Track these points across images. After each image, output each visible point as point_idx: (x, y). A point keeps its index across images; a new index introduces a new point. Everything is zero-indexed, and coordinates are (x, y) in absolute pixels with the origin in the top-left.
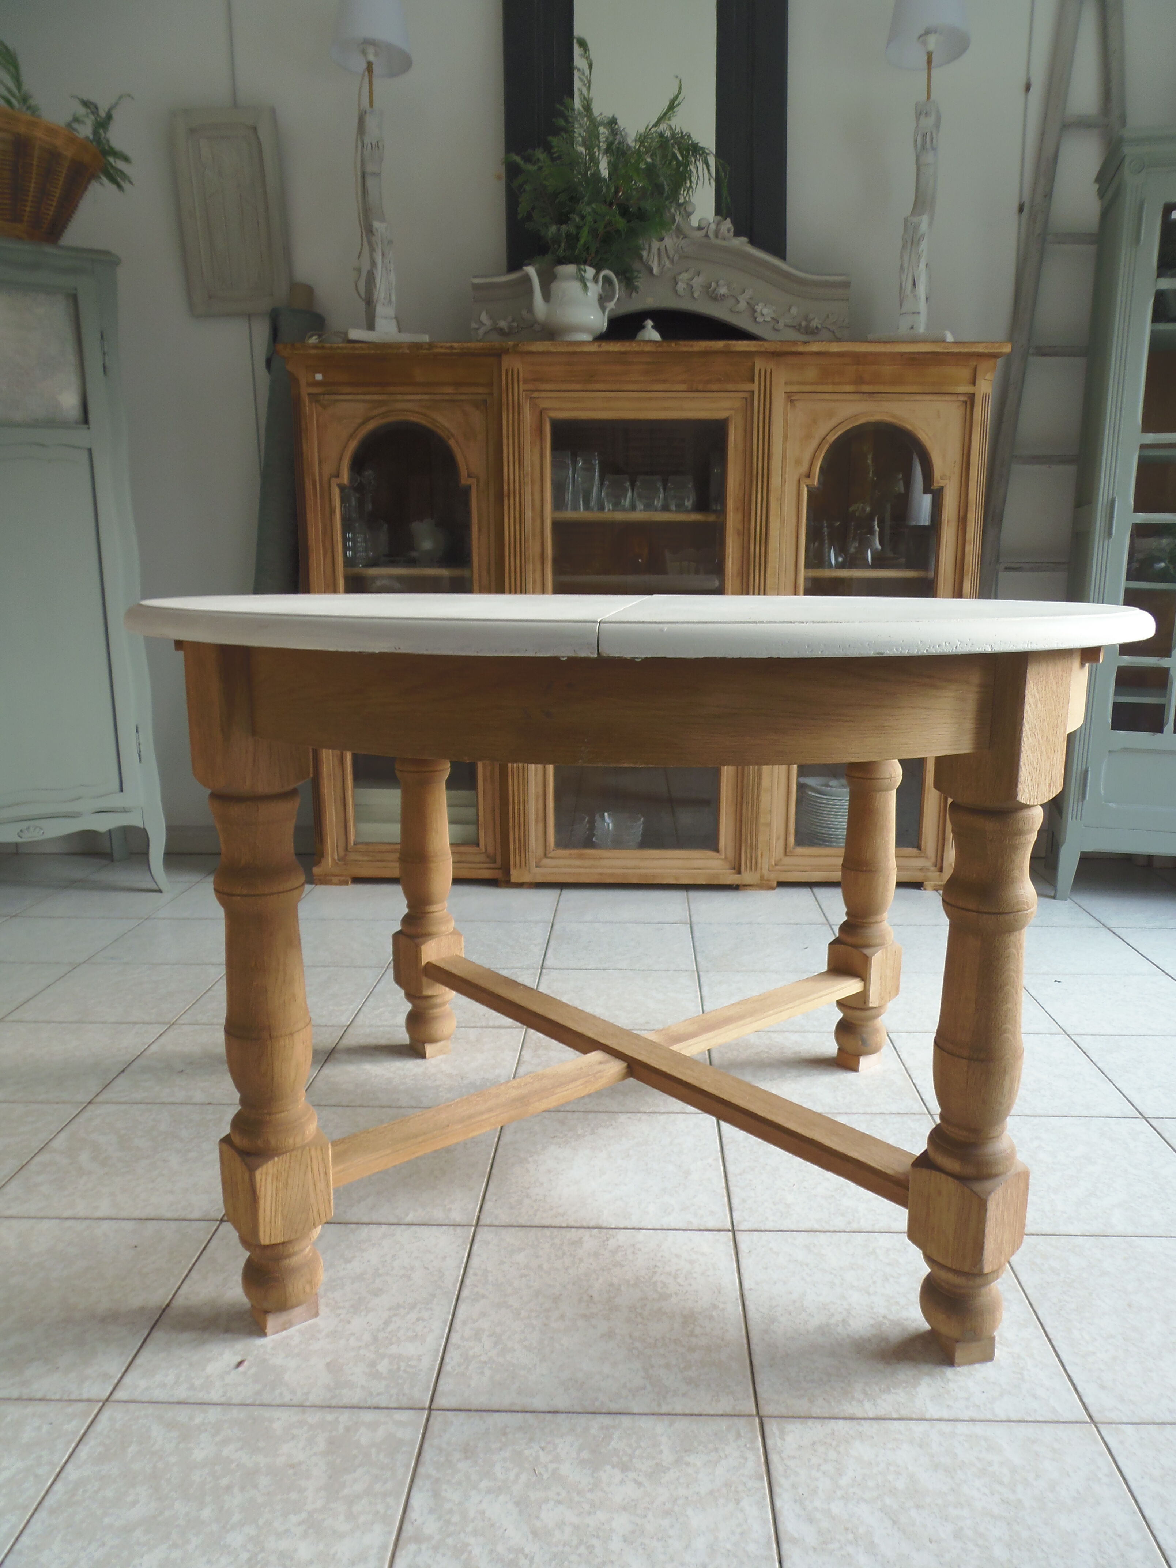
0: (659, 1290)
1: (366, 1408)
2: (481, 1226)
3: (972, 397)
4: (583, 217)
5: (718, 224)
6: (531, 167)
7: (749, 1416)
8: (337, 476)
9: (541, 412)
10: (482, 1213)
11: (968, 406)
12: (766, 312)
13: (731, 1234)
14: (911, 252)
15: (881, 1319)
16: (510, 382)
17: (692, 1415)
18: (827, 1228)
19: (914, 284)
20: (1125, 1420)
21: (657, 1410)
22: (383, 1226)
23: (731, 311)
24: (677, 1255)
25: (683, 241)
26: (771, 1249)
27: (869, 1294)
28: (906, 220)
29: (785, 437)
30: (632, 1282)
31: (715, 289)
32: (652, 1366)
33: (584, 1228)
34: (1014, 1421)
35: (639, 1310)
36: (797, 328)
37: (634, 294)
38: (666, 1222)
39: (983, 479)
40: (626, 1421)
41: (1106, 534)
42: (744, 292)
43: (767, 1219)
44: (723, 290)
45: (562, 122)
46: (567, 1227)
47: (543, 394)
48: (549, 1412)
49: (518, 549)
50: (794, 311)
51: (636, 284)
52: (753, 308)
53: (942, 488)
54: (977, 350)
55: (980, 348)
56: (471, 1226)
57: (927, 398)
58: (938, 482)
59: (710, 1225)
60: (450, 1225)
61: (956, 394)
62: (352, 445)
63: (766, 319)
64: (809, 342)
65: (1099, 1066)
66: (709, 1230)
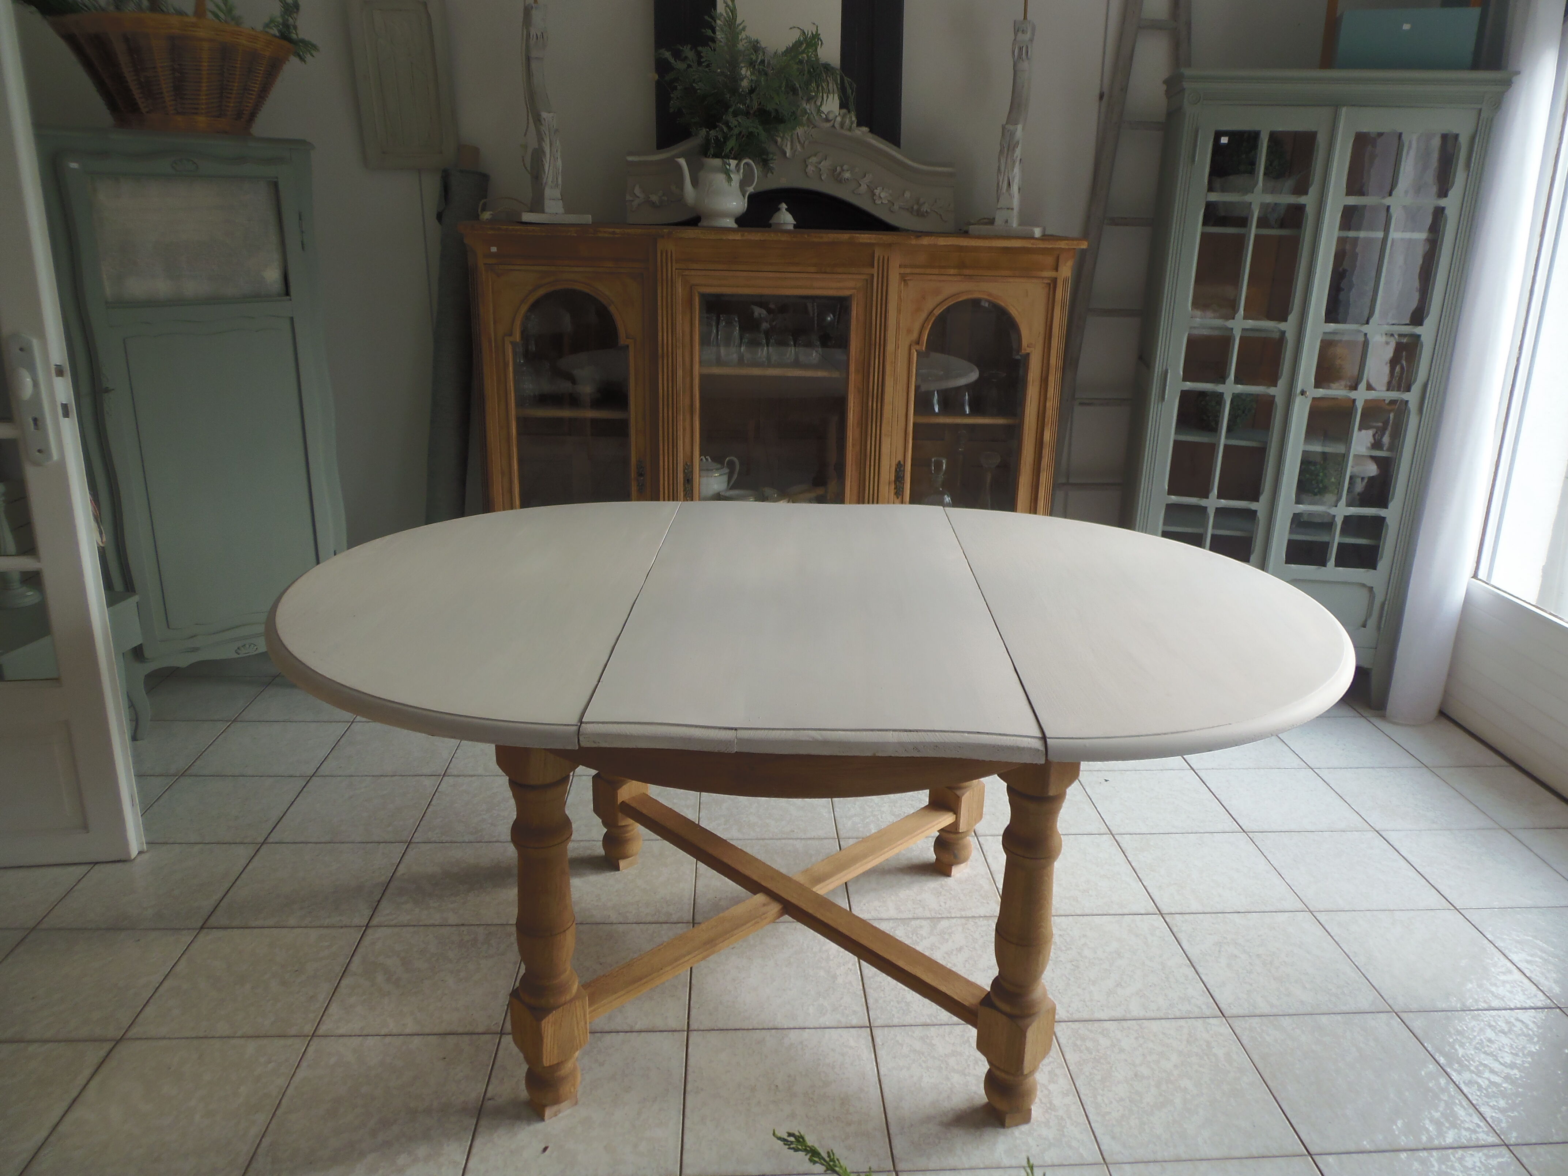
0: (823, 1078)
2: (691, 1031)
3: (1055, 281)
4: (730, 129)
5: (844, 117)
6: (680, 66)
7: (889, 1171)
8: (511, 335)
9: (691, 287)
10: (691, 1019)
11: (1053, 287)
12: (883, 195)
13: (869, 1029)
14: (1007, 158)
15: (973, 1094)
16: (664, 261)
18: (935, 1022)
19: (1010, 185)
20: (1125, 1161)
22: (621, 1034)
23: (853, 192)
24: (833, 1050)
25: (813, 130)
26: (897, 1041)
27: (965, 1075)
28: (1003, 127)
29: (899, 311)
30: (804, 1073)
31: (840, 173)
33: (765, 1029)
34: (1056, 1166)
35: (811, 1096)
36: (910, 210)
37: (769, 174)
38: (825, 1021)
39: (1063, 346)
41: (1160, 399)
42: (865, 176)
43: (893, 1015)
44: (847, 175)
45: (709, 33)
46: (753, 1029)
47: (693, 273)
49: (670, 403)
50: (907, 195)
51: (771, 165)
52: (873, 192)
53: (1028, 354)
54: (1059, 246)
55: (1063, 245)
56: (684, 1031)
57: (1017, 280)
58: (1025, 349)
59: (855, 1022)
60: (669, 1031)
61: (1043, 278)
62: (524, 308)
63: (883, 202)
64: (920, 236)
65: (1133, 865)
66: (854, 1027)
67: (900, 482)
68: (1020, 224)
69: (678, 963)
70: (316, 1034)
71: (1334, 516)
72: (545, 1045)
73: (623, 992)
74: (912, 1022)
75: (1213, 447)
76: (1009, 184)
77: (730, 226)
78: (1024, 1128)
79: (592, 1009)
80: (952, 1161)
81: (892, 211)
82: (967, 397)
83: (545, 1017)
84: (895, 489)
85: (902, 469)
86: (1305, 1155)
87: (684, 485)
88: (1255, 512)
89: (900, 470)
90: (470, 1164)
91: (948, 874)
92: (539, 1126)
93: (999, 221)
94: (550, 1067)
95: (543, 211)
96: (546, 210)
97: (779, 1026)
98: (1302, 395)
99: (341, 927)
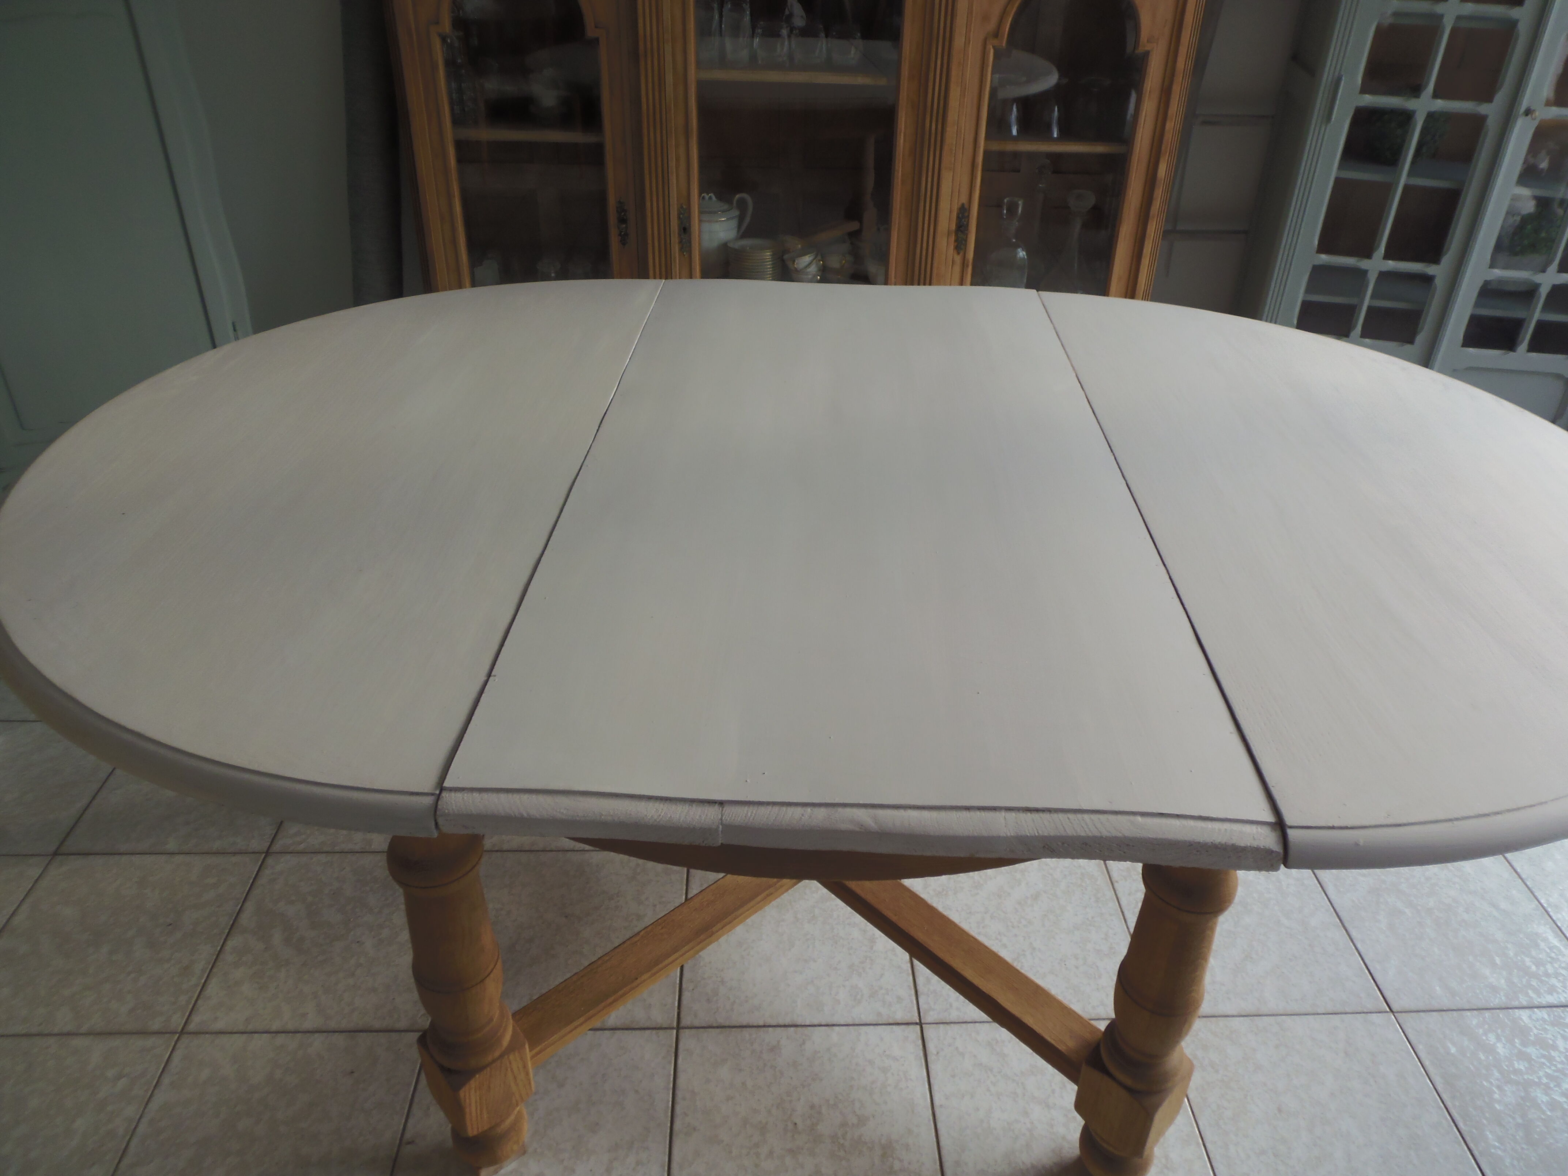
0: (857, 1111)
2: (682, 1028)
8: (437, 22)
10: (682, 1009)
13: (918, 1027)
24: (871, 1063)
26: (957, 1050)
30: (832, 1102)
33: (781, 1026)
35: (842, 1141)
38: (857, 1014)
39: (1196, 41)
41: (1325, 119)
43: (951, 1005)
46: (764, 1026)
49: (658, 120)
53: (1147, 53)
56: (673, 1028)
58: (1144, 45)
59: (899, 1016)
60: (653, 1029)
66: (898, 1024)
67: (962, 232)
69: (661, 966)
70: (185, 1031)
71: (1539, 285)
73: (582, 1019)
75: (1387, 189)
79: (534, 1052)
82: (1056, 113)
84: (956, 241)
85: (966, 214)
87: (680, 235)
88: (1433, 277)
89: (964, 216)
97: (798, 1022)
98: (1527, 115)
99: (234, 854)
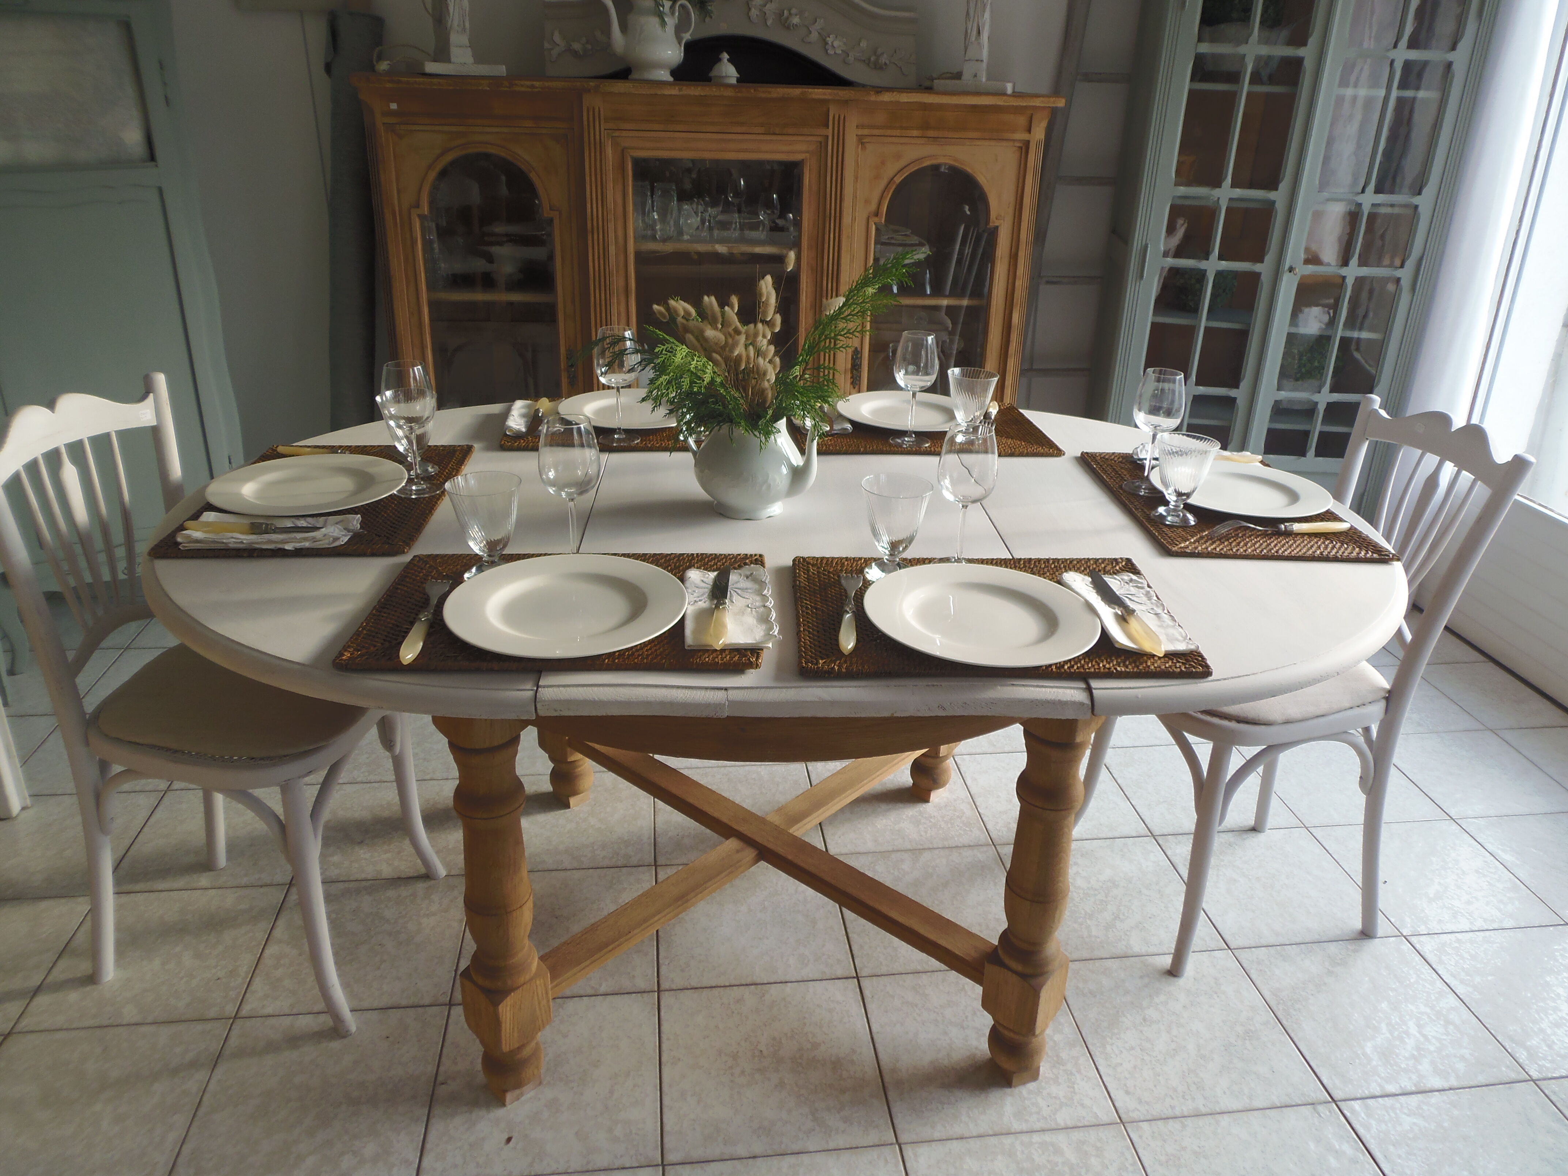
0: (811, 1040)
1: (615, 1169)
2: (662, 991)
3: (1027, 144)
7: (891, 1144)
8: (417, 206)
10: (661, 978)
11: (1023, 150)
12: (837, 44)
13: (856, 980)
15: (974, 1049)
16: (591, 119)
17: (851, 1148)
20: (1142, 1118)
21: (826, 1147)
22: (584, 998)
23: (803, 40)
24: (818, 1006)
26: (888, 993)
27: (963, 1027)
29: (856, 178)
30: (789, 1035)
31: (788, 18)
32: (817, 1110)
33: (743, 985)
34: (1070, 1128)
35: (799, 1061)
36: (867, 62)
37: (707, 19)
38: (806, 973)
39: (1034, 220)
40: (805, 1158)
41: (1138, 276)
42: (816, 22)
43: (881, 963)
44: (796, 20)
46: (730, 986)
47: (624, 134)
48: (749, 1158)
49: (603, 283)
50: (864, 44)
51: (709, 8)
52: (824, 40)
53: (997, 227)
54: (1034, 104)
55: (1037, 102)
56: (655, 991)
57: (987, 143)
58: (994, 221)
59: (840, 973)
60: (638, 993)
61: (1014, 141)
62: (432, 175)
63: (837, 52)
64: (881, 92)
65: (1119, 782)
66: (839, 979)
67: (856, 370)
68: (988, 79)
69: (648, 924)
70: (238, 1016)
71: (1317, 403)
72: (503, 1030)
73: (588, 962)
74: (902, 970)
75: (1191, 331)
76: (979, 32)
77: (665, 79)
78: (1031, 1086)
79: (554, 982)
80: (958, 1129)
81: (845, 63)
82: (928, 275)
83: (502, 1001)
84: (851, 378)
85: (859, 356)
86: (1330, 1102)
88: (1235, 399)
89: (857, 358)
90: (425, 1163)
91: (926, 800)
92: (500, 1112)
93: (967, 76)
94: (511, 1051)
95: (448, 60)
96: (453, 59)
97: (758, 981)
98: (1290, 272)
99: (261, 886)
